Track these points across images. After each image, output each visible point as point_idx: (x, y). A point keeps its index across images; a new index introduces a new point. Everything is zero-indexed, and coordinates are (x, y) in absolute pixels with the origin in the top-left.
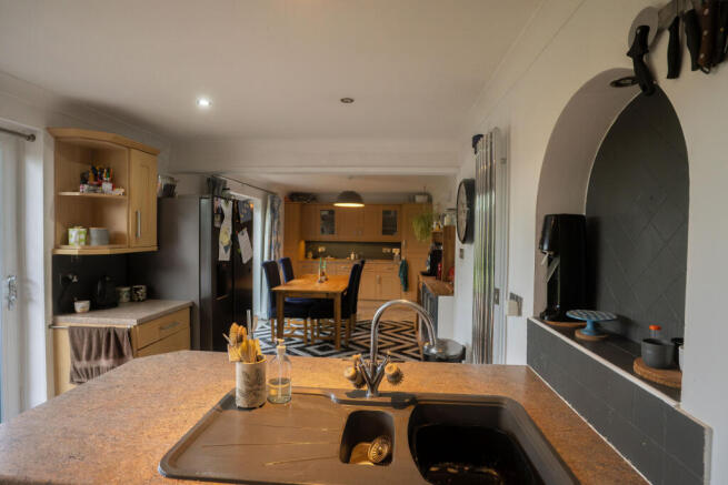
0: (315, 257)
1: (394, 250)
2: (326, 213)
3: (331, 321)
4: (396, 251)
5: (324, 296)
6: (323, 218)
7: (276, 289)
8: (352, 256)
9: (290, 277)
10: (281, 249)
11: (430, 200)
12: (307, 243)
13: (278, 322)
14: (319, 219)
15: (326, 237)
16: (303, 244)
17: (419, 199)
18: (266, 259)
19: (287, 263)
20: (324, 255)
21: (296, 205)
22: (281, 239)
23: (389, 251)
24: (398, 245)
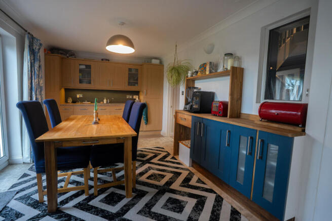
0: (74, 102)
1: (134, 97)
2: (83, 67)
3: (121, 165)
4: (136, 97)
5: (115, 142)
6: (81, 71)
7: (39, 138)
8: (105, 101)
9: (57, 120)
10: (43, 93)
11: (161, 62)
12: (67, 90)
13: (49, 180)
14: (78, 71)
15: (84, 86)
16: (63, 91)
17: (154, 61)
18: (26, 98)
19: (52, 104)
20: (82, 100)
21: (56, 58)
22: (42, 82)
23: (131, 97)
24: (137, 93)
